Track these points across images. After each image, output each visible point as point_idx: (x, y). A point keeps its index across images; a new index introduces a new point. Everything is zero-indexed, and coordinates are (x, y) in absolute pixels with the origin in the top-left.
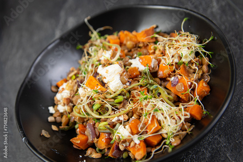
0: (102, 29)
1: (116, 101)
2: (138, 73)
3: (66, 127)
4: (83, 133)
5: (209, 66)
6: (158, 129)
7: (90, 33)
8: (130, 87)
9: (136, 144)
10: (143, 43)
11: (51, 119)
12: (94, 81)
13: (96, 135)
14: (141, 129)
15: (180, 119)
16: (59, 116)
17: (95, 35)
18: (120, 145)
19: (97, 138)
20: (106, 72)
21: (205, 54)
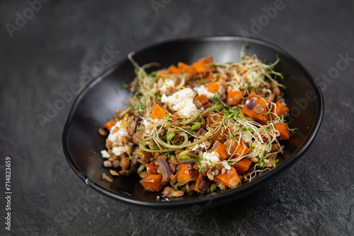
0: (148, 66)
1: (193, 127)
2: (207, 101)
3: (128, 171)
4: (154, 171)
5: (280, 88)
6: (247, 152)
7: (135, 70)
8: (205, 112)
9: (227, 170)
10: (202, 73)
11: (106, 164)
12: (162, 110)
13: (171, 171)
14: (231, 152)
15: (272, 137)
16: (116, 159)
17: (141, 72)
18: (208, 174)
19: (174, 175)
20: (176, 98)
21: (273, 76)
